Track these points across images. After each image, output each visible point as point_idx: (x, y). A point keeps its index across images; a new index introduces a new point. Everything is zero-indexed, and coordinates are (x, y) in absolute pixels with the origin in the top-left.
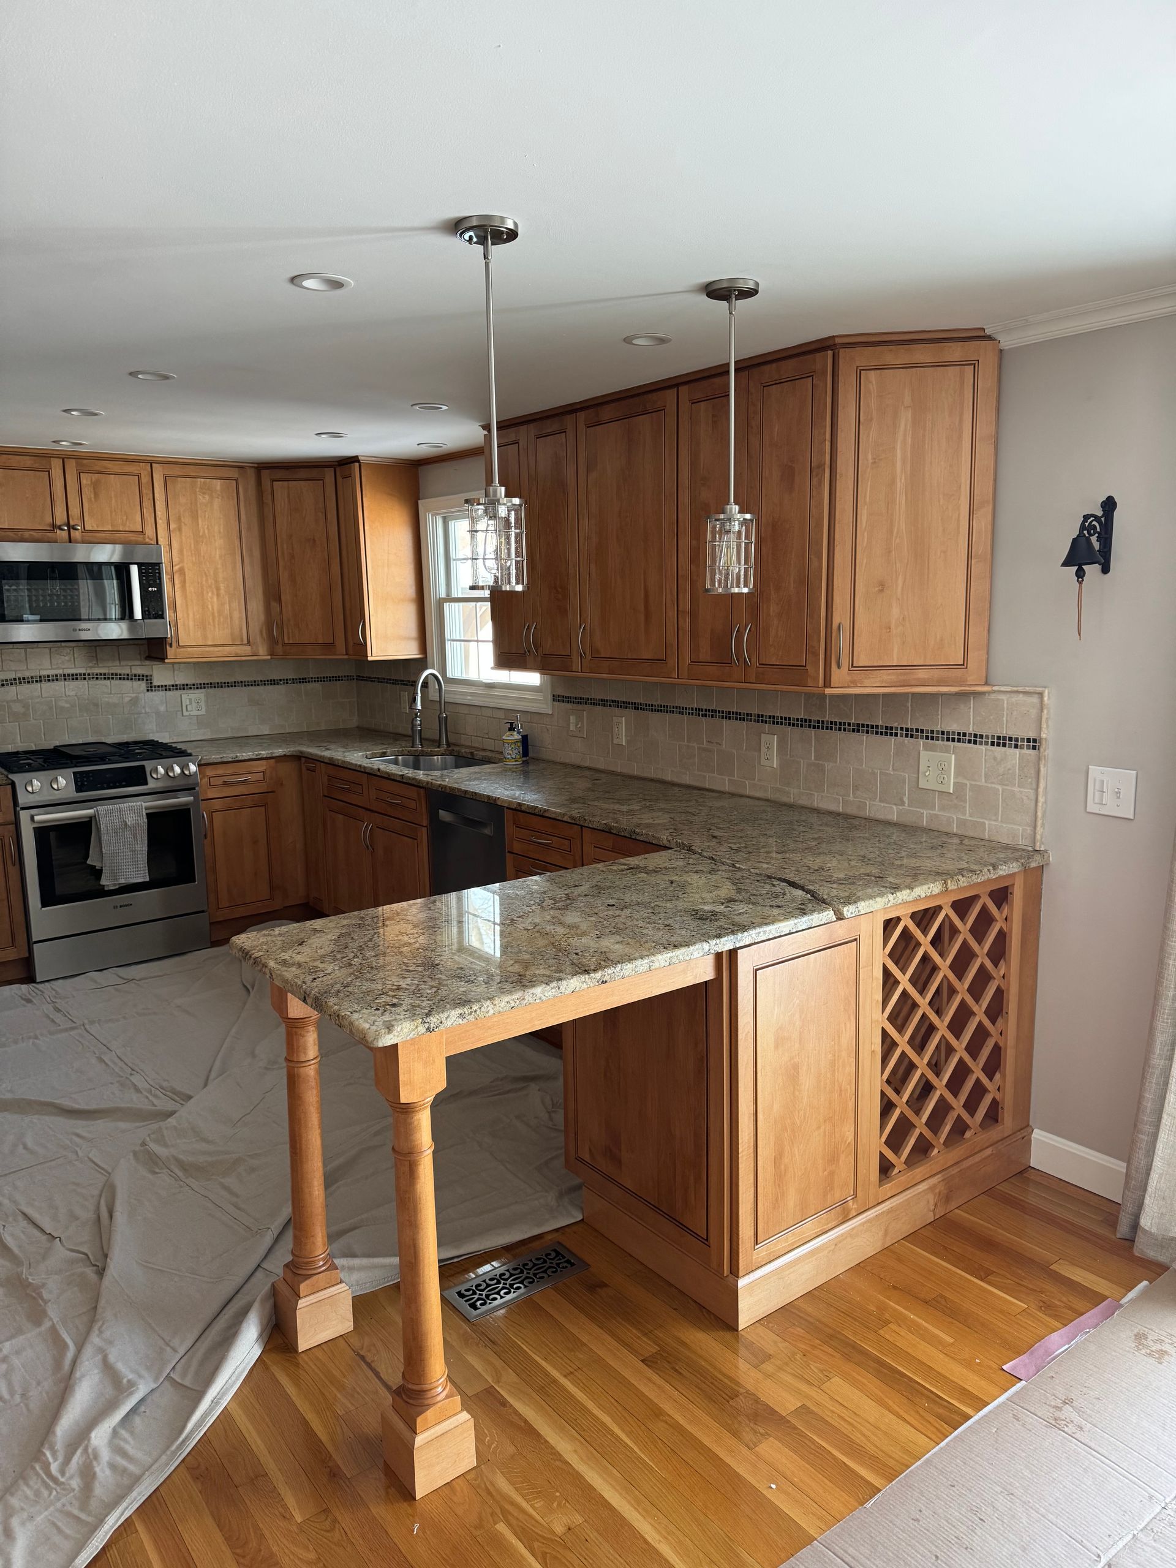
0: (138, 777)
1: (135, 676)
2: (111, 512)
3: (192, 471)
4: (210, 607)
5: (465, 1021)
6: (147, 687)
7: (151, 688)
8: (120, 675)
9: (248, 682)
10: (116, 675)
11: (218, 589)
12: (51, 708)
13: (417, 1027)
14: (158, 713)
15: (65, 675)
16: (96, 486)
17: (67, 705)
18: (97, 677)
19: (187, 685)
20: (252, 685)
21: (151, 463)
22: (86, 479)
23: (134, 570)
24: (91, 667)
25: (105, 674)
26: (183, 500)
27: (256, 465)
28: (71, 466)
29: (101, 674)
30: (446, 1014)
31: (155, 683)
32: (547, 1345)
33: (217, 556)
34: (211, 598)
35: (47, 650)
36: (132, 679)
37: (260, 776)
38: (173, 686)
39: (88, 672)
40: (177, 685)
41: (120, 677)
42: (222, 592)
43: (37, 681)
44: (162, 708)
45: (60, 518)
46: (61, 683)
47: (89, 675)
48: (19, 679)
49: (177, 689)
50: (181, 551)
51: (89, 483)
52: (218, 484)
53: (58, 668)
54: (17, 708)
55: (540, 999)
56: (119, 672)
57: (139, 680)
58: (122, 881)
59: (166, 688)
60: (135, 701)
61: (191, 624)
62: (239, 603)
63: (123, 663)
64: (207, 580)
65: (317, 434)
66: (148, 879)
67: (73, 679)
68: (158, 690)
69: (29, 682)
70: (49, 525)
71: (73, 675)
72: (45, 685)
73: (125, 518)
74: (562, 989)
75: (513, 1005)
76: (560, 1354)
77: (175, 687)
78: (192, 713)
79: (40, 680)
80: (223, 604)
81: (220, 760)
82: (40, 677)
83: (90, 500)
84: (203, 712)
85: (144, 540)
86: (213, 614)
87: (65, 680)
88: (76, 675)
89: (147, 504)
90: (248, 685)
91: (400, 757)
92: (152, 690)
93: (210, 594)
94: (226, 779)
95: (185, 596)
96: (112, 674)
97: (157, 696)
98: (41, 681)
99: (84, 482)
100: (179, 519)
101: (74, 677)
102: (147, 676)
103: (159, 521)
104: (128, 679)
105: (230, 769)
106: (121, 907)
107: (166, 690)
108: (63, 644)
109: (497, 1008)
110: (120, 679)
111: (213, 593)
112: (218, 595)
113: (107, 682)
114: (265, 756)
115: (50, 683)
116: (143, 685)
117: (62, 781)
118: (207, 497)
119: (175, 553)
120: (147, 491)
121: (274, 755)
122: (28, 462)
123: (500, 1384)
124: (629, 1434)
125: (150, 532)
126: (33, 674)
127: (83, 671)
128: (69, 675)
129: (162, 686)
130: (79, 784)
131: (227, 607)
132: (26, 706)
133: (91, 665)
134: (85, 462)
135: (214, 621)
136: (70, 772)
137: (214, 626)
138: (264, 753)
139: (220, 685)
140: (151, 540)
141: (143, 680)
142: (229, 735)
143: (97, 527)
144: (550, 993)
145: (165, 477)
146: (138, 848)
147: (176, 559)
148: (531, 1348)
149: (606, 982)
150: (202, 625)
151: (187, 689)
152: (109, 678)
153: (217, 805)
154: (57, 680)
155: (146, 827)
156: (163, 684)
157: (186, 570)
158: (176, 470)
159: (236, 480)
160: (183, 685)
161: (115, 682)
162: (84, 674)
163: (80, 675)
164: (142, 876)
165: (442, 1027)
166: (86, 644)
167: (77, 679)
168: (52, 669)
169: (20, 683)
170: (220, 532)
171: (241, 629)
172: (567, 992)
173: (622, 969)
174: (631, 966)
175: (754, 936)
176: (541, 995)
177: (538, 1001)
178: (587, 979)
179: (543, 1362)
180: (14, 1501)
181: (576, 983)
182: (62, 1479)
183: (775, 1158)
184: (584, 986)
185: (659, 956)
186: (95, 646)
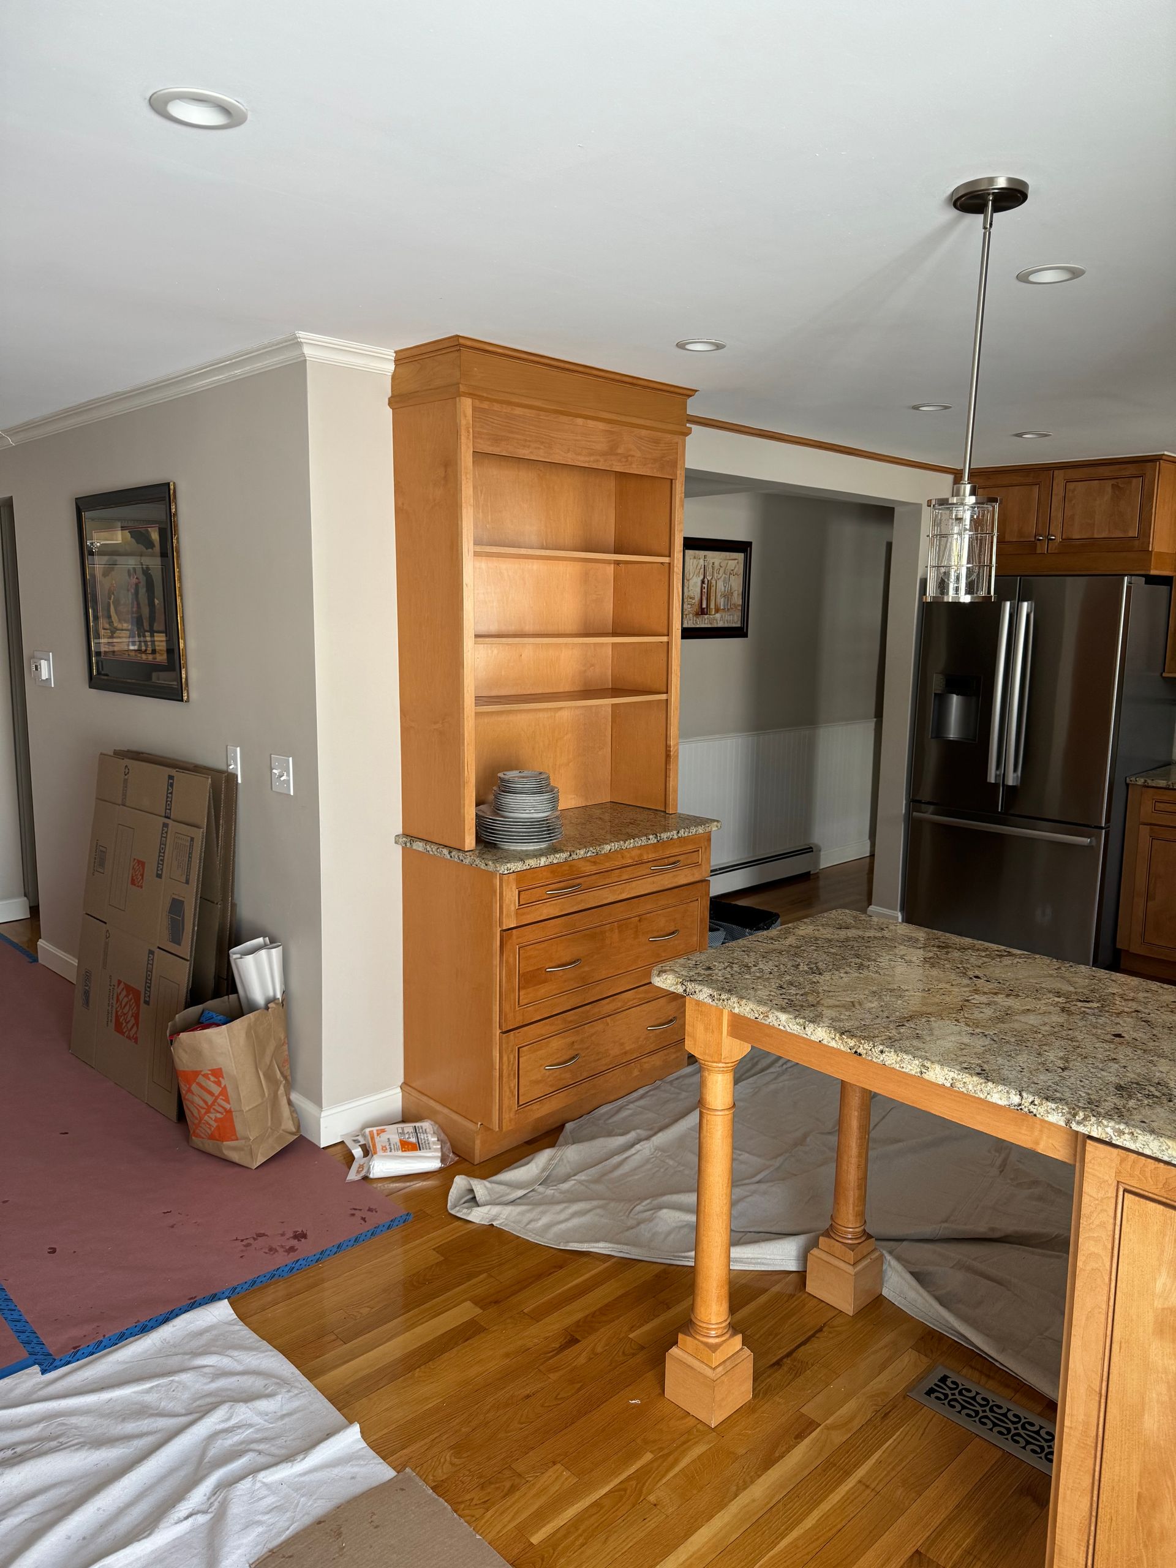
5: (714, 1003)
13: (677, 984)
30: (700, 988)
32: (901, 1461)
55: (784, 1027)
74: (809, 1030)
75: (757, 1016)
76: (893, 1473)
109: (742, 1010)
123: (825, 1431)
124: (794, 1544)
144: (795, 1028)
148: (891, 1448)
149: (860, 1055)
165: (695, 997)
172: (813, 1038)
173: (882, 1052)
174: (895, 1057)
175: (1109, 1130)
176: (785, 1023)
177: (781, 1027)
178: (837, 1038)
179: (874, 1461)
180: (612, 1204)
181: (824, 1034)
182: (631, 1215)
183: (1140, 1495)
184: (833, 1044)
185: (937, 1067)
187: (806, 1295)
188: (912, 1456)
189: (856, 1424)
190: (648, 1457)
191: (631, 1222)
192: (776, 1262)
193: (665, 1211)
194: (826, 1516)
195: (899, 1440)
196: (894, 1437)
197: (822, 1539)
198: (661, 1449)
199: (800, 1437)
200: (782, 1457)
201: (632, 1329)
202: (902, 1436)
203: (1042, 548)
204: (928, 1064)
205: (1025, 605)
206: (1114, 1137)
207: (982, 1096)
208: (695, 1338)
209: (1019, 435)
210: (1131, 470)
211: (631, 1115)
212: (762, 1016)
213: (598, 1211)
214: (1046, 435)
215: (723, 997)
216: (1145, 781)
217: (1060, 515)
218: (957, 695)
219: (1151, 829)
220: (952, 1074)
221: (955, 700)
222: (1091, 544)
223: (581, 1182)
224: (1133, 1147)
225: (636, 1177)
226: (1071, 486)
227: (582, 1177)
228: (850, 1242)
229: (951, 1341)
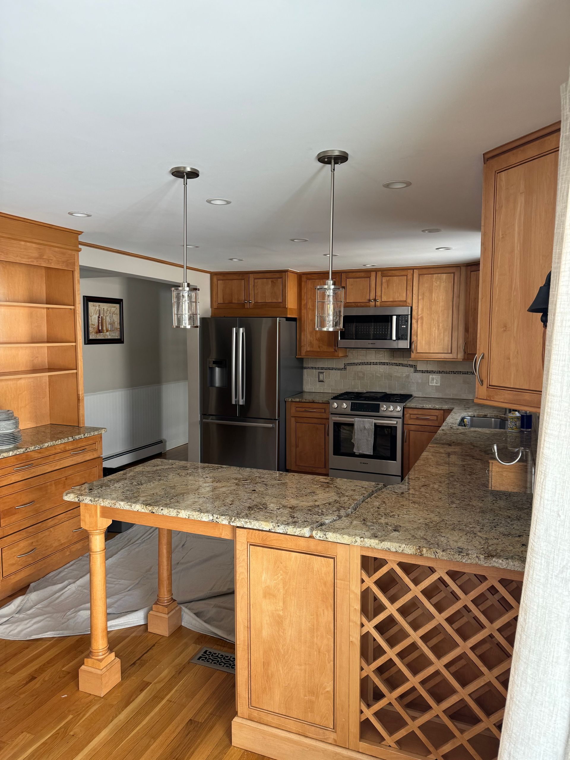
1: (409, 365)
2: (393, 293)
3: (432, 271)
4: (434, 335)
5: (92, 503)
6: (414, 371)
7: (416, 371)
8: (403, 364)
9: (464, 372)
10: (401, 364)
11: (439, 326)
12: (373, 376)
13: (75, 498)
14: (418, 383)
15: (380, 363)
16: (388, 282)
17: (380, 376)
18: (393, 364)
19: (433, 371)
20: (466, 374)
21: (413, 269)
22: (384, 279)
23: (394, 318)
24: (391, 360)
25: (396, 363)
26: (426, 285)
27: (466, 265)
28: (379, 274)
29: (395, 363)
30: (85, 497)
31: (418, 369)
32: (186, 687)
33: (440, 311)
34: (435, 330)
35: (374, 352)
36: (408, 366)
37: (435, 418)
38: (426, 371)
39: (389, 362)
40: (428, 371)
41: (403, 365)
42: (441, 327)
43: (369, 364)
44: (420, 381)
45: (372, 296)
46: (378, 366)
47: (390, 363)
48: (363, 363)
49: (428, 373)
50: (423, 309)
51: (385, 281)
52: (444, 276)
53: (378, 360)
54: (361, 375)
55: (123, 507)
56: (402, 363)
57: (411, 367)
58: (361, 452)
59: (423, 372)
60: (408, 377)
61: (424, 342)
62: (449, 333)
63: (404, 359)
64: (433, 322)
65: (436, 249)
66: (372, 454)
67: (383, 364)
68: (419, 373)
69: (366, 364)
70: (368, 300)
71: (383, 363)
72: (372, 366)
73: (399, 295)
74: (133, 507)
75: (111, 505)
76: (182, 693)
77: (427, 372)
78: (433, 384)
79: (370, 364)
80: (440, 334)
81: (415, 407)
82: (370, 363)
83: (385, 289)
84: (439, 385)
85: (406, 304)
86: (435, 338)
87: (380, 364)
88: (385, 363)
89: (409, 288)
90: (464, 374)
92: (416, 372)
93: (434, 329)
94: (418, 416)
95: (422, 330)
96: (399, 364)
97: (418, 375)
98: (371, 364)
99: (384, 281)
100: (423, 294)
101: (384, 364)
102: (414, 366)
103: (414, 296)
104: (406, 366)
105: (420, 412)
106: (363, 463)
107: (423, 373)
108: (381, 350)
109: (104, 504)
110: (403, 366)
111: (436, 328)
112: (438, 329)
113: (397, 367)
114: (438, 408)
115: (374, 365)
116: (412, 370)
117: (345, 405)
118: (438, 282)
119: (420, 309)
120: (410, 283)
121: (442, 408)
122: (362, 274)
123: (154, 684)
124: (138, 733)
125: (409, 301)
126: (368, 362)
127: (387, 361)
128: (381, 363)
129: (421, 371)
130: (353, 407)
131: (442, 335)
132: (364, 374)
133: (391, 359)
134: (385, 272)
135: (435, 341)
136: (350, 402)
137: (435, 344)
139: (446, 373)
140: (409, 304)
141: (413, 367)
142: (451, 397)
143: (387, 300)
144: (127, 507)
145: (419, 275)
146: (369, 439)
147: (420, 313)
148: (182, 684)
149: (154, 513)
150: (429, 343)
151: (433, 373)
152: (398, 365)
153: (413, 428)
154: (377, 364)
155: (373, 431)
156: (422, 370)
157: (424, 318)
158: (425, 271)
159: (454, 273)
160: (431, 371)
161: (400, 368)
162: (388, 363)
163: (386, 363)
164: (370, 452)
165: (83, 502)
166: (390, 350)
167: (385, 365)
168: (375, 360)
169: (363, 364)
170: (443, 299)
171: (448, 346)
172: (135, 510)
173: (162, 510)
174: (167, 510)
175: (243, 522)
176: (123, 506)
177: (122, 508)
178: (144, 508)
179: (174, 691)
180: (55, 615)
181: (139, 507)
182: (65, 617)
183: (263, 662)
184: (143, 511)
185: (183, 511)
186: (394, 351)
187: (148, 633)
188: (190, 684)
189: (167, 679)
190: (71, 717)
191: (63, 621)
192: (135, 622)
193: (81, 612)
194: (152, 718)
195: (185, 680)
196: (183, 680)
197: (150, 727)
198: (77, 712)
199: (142, 690)
200: (134, 700)
201: (63, 667)
202: (187, 678)
203: (247, 306)
204: (179, 511)
205: (241, 329)
206: (244, 525)
207: (199, 519)
208: (92, 658)
209: (231, 259)
210: (277, 275)
211: (66, 574)
212: (113, 505)
213: (48, 619)
214: (242, 260)
215: (96, 500)
216: (292, 400)
217: (253, 292)
218: (218, 367)
219: (295, 419)
220: (188, 513)
221: (217, 370)
222: (265, 305)
223: (37, 608)
224: (250, 527)
225: (67, 601)
226: (256, 281)
227: (39, 606)
228: (166, 604)
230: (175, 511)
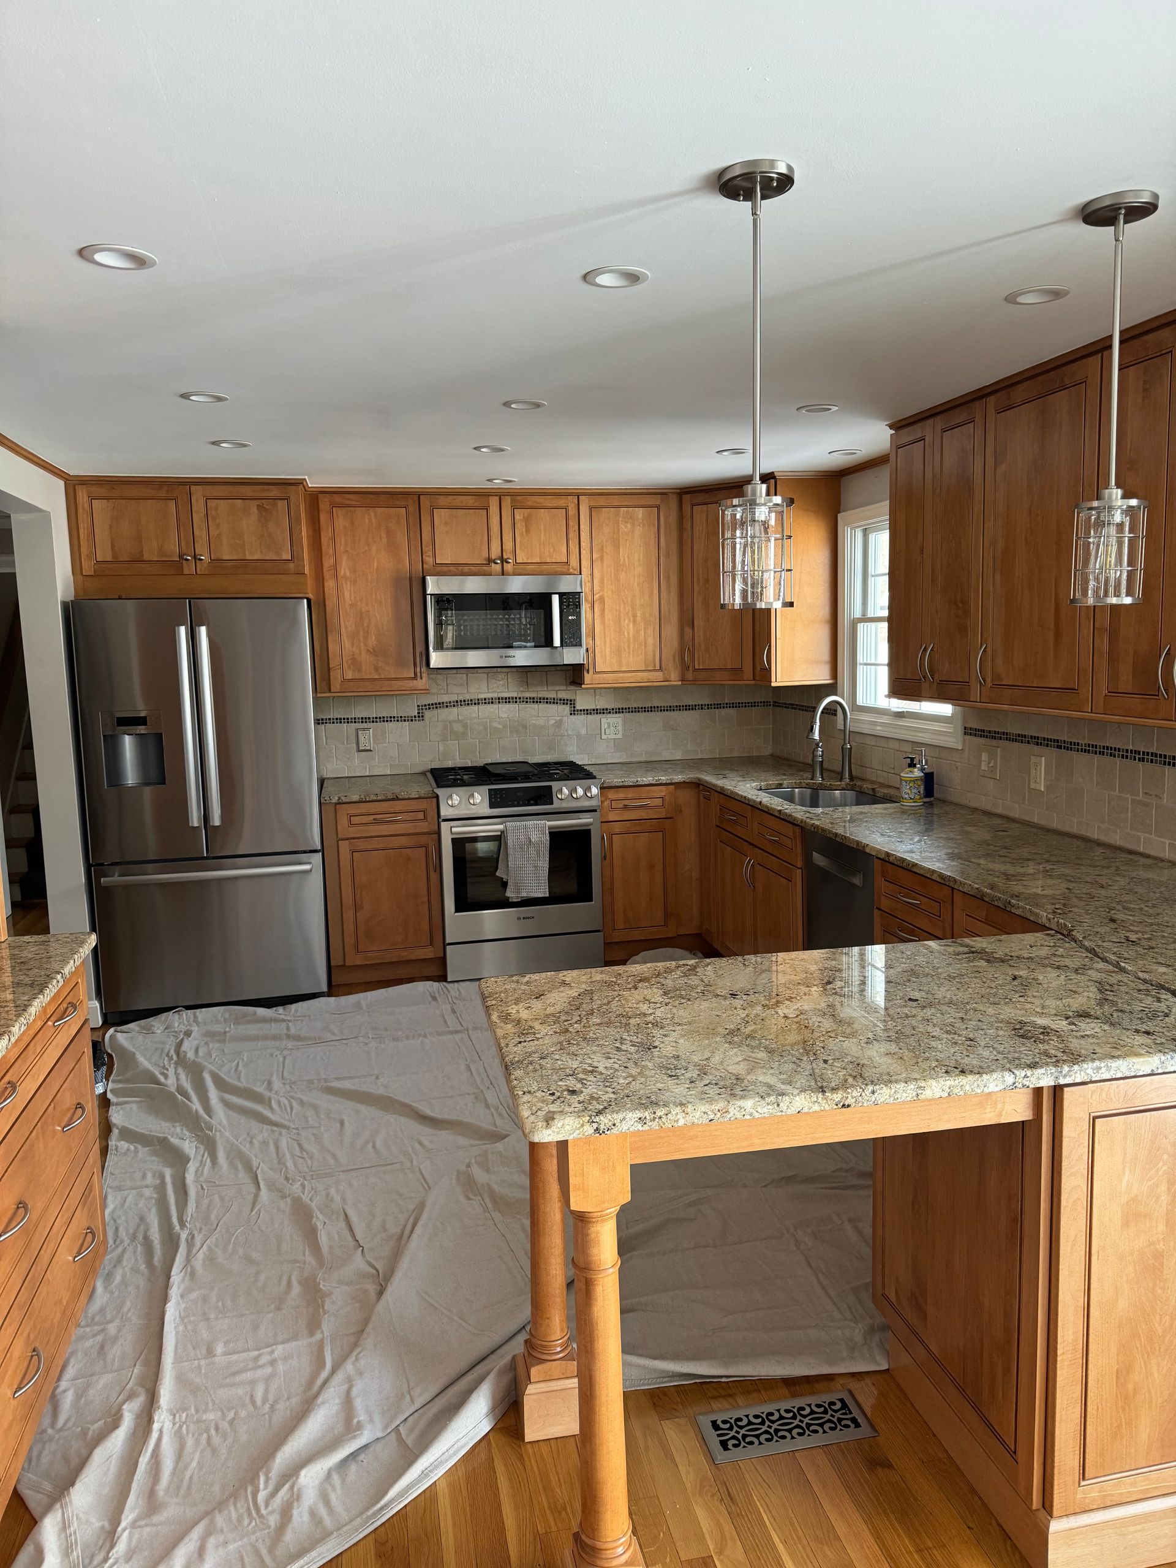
0: (544, 796)
1: (561, 700)
2: (540, 545)
3: (615, 500)
4: (626, 634)
5: (646, 1128)
6: (571, 711)
7: (574, 712)
8: (547, 699)
9: (664, 707)
10: (544, 699)
11: (635, 616)
12: (486, 729)
13: (582, 1126)
14: (579, 736)
15: (499, 699)
16: (527, 520)
17: (501, 727)
18: (526, 700)
19: (607, 709)
20: (667, 710)
21: (578, 494)
22: (519, 515)
23: (555, 599)
24: (522, 691)
25: (534, 698)
26: (606, 530)
27: (678, 491)
28: (507, 502)
29: (530, 698)
30: (621, 1116)
31: (578, 707)
32: (792, 1524)
33: (636, 584)
34: (628, 625)
35: (485, 675)
36: (557, 703)
37: (659, 802)
38: (594, 710)
39: (519, 696)
40: (597, 710)
41: (548, 701)
42: (639, 619)
43: (475, 704)
44: (583, 732)
45: (495, 552)
46: (495, 706)
47: (520, 698)
48: (461, 701)
49: (597, 713)
50: (602, 581)
51: (522, 518)
52: (640, 512)
53: (495, 692)
54: (458, 728)
55: (751, 1115)
56: (546, 696)
57: (564, 704)
58: (525, 894)
59: (587, 712)
60: (559, 724)
61: (608, 650)
62: (654, 629)
63: (550, 688)
64: (624, 608)
65: (717, 452)
66: (547, 895)
67: (506, 702)
68: (581, 714)
69: (468, 704)
70: (486, 560)
71: (506, 698)
72: (482, 707)
73: (552, 550)
74: (783, 1106)
75: (711, 1117)
76: (805, 1542)
77: (596, 711)
78: (610, 737)
79: (478, 702)
80: (638, 631)
81: (621, 784)
82: (478, 700)
83: (522, 535)
84: (620, 736)
85: (569, 570)
86: (628, 640)
87: (499, 703)
88: (509, 698)
89: (573, 535)
90: (664, 710)
91: (797, 790)
92: (574, 714)
93: (627, 622)
94: (627, 802)
95: (603, 623)
96: (540, 699)
97: (580, 719)
98: (479, 704)
99: (517, 517)
100: (602, 549)
101: (507, 700)
102: (571, 701)
103: (583, 552)
104: (554, 703)
105: (630, 793)
106: (524, 918)
107: (587, 714)
108: (499, 670)
109: (689, 1118)
110: (547, 702)
111: (629, 621)
112: (634, 621)
113: (536, 706)
114: (664, 782)
115: (487, 706)
116: (567, 709)
117: (478, 798)
118: (629, 525)
119: (596, 581)
120: (573, 523)
121: (673, 781)
122: (470, 501)
123: (721, 1557)
125: (574, 562)
126: (472, 698)
127: (515, 695)
128: (502, 698)
129: (584, 710)
130: (493, 800)
131: (642, 633)
132: (465, 726)
133: (521, 689)
134: (519, 498)
135: (629, 647)
136: (485, 789)
137: (629, 652)
138: (664, 779)
139: (637, 710)
140: (575, 570)
141: (567, 704)
142: (643, 759)
143: (527, 559)
144: (765, 1110)
145: (591, 508)
146: (540, 864)
147: (596, 588)
148: (772, 1520)
149: (849, 1106)
150: (618, 652)
151: (607, 713)
152: (537, 702)
153: (617, 828)
154: (492, 703)
155: (548, 845)
156: (585, 708)
157: (606, 599)
158: (601, 501)
159: (658, 507)
160: (603, 710)
161: (543, 706)
162: (516, 698)
163: (513, 698)
164: (543, 892)
165: (615, 1131)
166: (519, 670)
167: (509, 702)
168: (488, 692)
169: (461, 705)
170: (639, 560)
171: (654, 655)
172: (789, 1112)
173: (873, 1092)
174: (889, 1090)
175: (1089, 1071)
176: (751, 1110)
177: (747, 1117)
178: (820, 1100)
179: (781, 1545)
180: (219, 1520)
181: (804, 1101)
182: (263, 1512)
183: (1117, 1371)
184: (816, 1108)
185: (933, 1083)
186: (527, 672)
187: (529, 1446)
188: (790, 1512)
191: (273, 1520)
195: (766, 1509)
196: (762, 1510)
202: (763, 1502)
203: (189, 568)
204: (923, 1084)
205: (202, 629)
206: (1094, 1075)
207: (979, 1091)
209: (216, 443)
210: (274, 492)
213: (211, 1542)
215: (659, 1114)
216: (339, 798)
217: (204, 533)
218: (129, 734)
219: (350, 843)
220: (948, 1083)
221: (127, 741)
222: (243, 566)
223: (134, 1525)
224: (1109, 1077)
226: (212, 504)
227: (127, 1518)
229: (673, 1389)
230: (912, 1086)
